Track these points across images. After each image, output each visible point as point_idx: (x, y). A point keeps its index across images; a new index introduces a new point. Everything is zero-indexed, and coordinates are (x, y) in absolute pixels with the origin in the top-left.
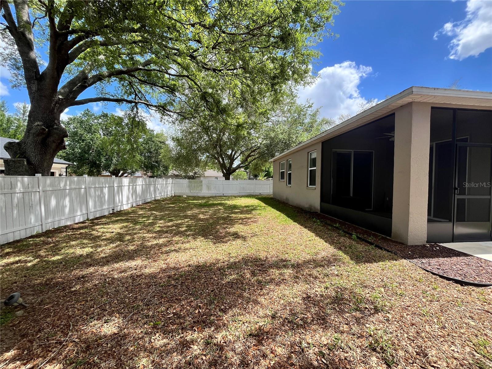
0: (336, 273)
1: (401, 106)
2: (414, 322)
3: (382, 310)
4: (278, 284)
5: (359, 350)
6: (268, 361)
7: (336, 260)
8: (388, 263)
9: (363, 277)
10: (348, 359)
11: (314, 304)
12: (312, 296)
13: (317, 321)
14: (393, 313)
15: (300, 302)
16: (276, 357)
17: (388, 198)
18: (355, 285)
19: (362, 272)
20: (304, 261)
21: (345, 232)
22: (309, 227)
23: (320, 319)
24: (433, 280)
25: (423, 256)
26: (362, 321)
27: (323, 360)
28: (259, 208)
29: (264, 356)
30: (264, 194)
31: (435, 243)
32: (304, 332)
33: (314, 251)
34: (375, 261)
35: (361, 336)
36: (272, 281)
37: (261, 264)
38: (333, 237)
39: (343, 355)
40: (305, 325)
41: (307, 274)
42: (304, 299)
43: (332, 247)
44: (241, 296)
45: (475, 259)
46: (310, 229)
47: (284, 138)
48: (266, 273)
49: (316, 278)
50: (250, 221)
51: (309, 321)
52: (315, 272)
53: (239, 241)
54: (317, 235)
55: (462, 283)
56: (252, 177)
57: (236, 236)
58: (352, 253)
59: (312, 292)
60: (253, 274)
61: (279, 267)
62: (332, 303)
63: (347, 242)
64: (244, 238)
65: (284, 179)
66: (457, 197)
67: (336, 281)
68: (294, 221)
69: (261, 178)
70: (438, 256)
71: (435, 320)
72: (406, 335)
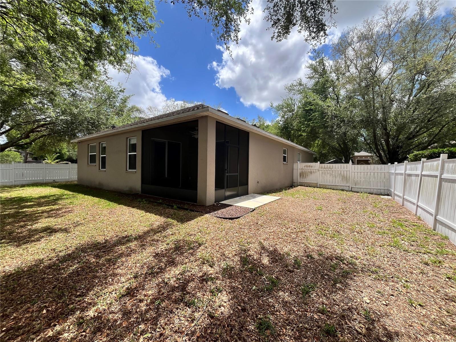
0: (171, 233)
1: (202, 117)
2: (217, 243)
3: (203, 244)
4: (129, 255)
5: (197, 267)
6: (145, 302)
7: (168, 225)
8: (199, 219)
9: (188, 230)
10: (193, 274)
11: (164, 256)
12: (160, 252)
13: (169, 265)
14: (208, 243)
15: (153, 259)
16: (149, 297)
17: (190, 178)
18: (185, 236)
19: (187, 228)
20: (144, 232)
21: (167, 205)
22: (136, 207)
23: (170, 263)
24: (221, 221)
25: (215, 210)
26: (194, 253)
27: (180, 281)
28: (65, 197)
29: (141, 301)
30: (59, 180)
31: (218, 202)
32: (163, 274)
33: (149, 224)
34: (192, 219)
35: (196, 260)
36: (121, 255)
37: (103, 247)
38: (160, 210)
39: (190, 274)
40: (162, 270)
41: (149, 240)
42: (154, 257)
43: (162, 218)
44: (95, 277)
45: (234, 206)
46: (139, 208)
47: (91, 118)
48: (112, 252)
49: (158, 241)
50: (60, 212)
51: (163, 267)
52: (155, 237)
53: (59, 235)
54: (147, 211)
55: (231, 219)
56: (30, 159)
57: (50, 231)
58: (177, 218)
59: (159, 251)
60: (98, 256)
61: (123, 244)
62: (174, 251)
63: (171, 211)
64: (66, 231)
65: (95, 162)
66: (227, 174)
67: (173, 238)
68: (119, 204)
69: (49, 161)
70: (221, 209)
71: (225, 239)
72: (215, 251)
